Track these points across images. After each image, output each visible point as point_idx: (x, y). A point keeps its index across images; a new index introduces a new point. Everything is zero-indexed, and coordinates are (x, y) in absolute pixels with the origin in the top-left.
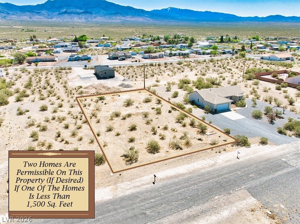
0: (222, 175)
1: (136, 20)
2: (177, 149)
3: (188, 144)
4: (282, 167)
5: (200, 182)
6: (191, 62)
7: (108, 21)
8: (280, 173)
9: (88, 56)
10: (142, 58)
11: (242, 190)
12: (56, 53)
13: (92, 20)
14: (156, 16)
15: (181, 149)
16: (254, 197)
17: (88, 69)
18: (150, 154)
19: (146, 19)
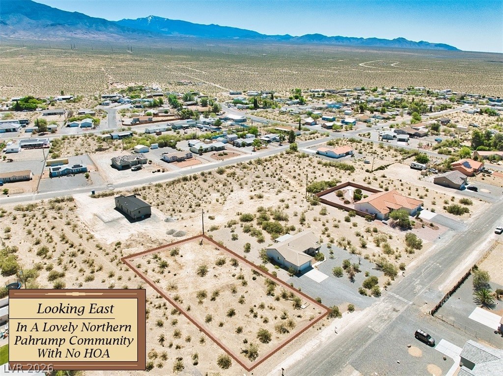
0: (329, 354)
1: (94, 37)
2: (284, 332)
3: (291, 324)
4: (370, 336)
5: (317, 365)
6: (234, 166)
7: (40, 39)
8: (369, 342)
9: (82, 166)
10: (162, 160)
11: (348, 366)
12: (11, 153)
13: (9, 37)
14: (128, 31)
15: (288, 332)
16: (357, 370)
17: (99, 196)
18: (265, 344)
19: (112, 36)
